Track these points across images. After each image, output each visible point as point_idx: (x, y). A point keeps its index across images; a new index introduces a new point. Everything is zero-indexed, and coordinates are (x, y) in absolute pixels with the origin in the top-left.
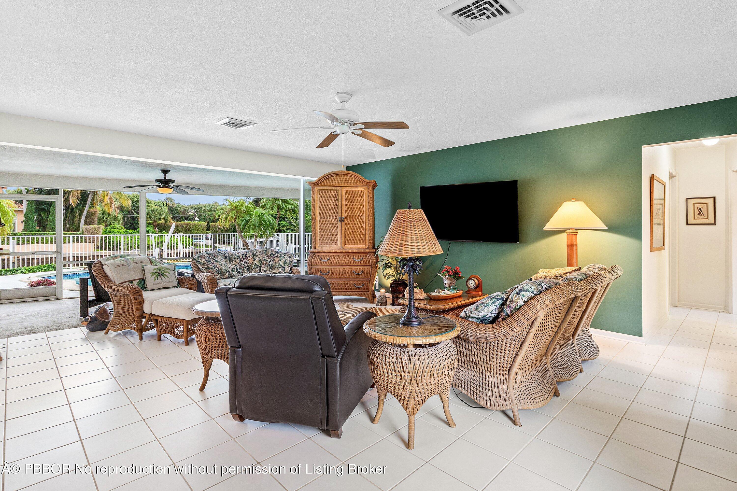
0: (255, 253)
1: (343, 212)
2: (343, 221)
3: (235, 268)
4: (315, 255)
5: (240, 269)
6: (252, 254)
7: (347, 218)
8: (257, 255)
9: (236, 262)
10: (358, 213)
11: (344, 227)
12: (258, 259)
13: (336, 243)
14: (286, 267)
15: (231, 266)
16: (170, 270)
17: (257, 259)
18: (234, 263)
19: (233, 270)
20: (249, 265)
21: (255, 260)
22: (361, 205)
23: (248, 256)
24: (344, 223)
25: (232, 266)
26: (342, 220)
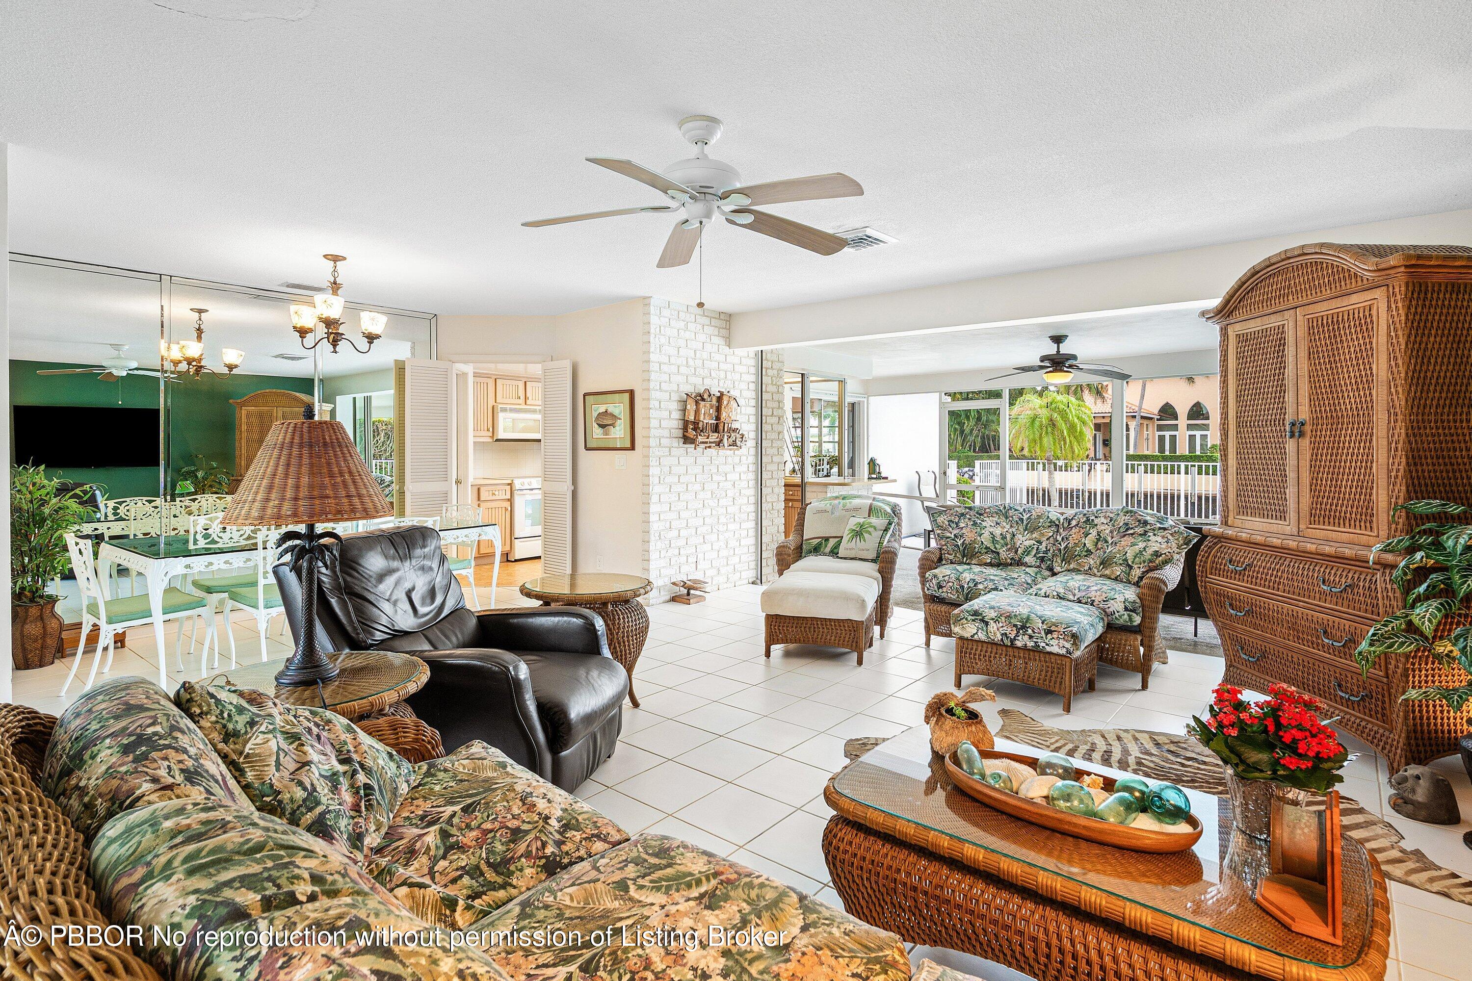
0: (1093, 518)
1: (1304, 400)
2: (1302, 434)
3: (1035, 547)
4: (1219, 545)
5: (1046, 552)
6: (1085, 519)
7: (1315, 422)
8: (1096, 525)
9: (1043, 535)
10: (1353, 400)
11: (1307, 455)
12: (1096, 531)
13: (1282, 515)
14: (1136, 566)
15: (1024, 540)
16: (875, 529)
17: (1094, 533)
18: (1034, 536)
19: (1027, 551)
20: (1070, 545)
21: (1087, 535)
22: (1362, 367)
23: (1074, 523)
24: (1305, 442)
25: (1028, 543)
26: (1297, 430)
